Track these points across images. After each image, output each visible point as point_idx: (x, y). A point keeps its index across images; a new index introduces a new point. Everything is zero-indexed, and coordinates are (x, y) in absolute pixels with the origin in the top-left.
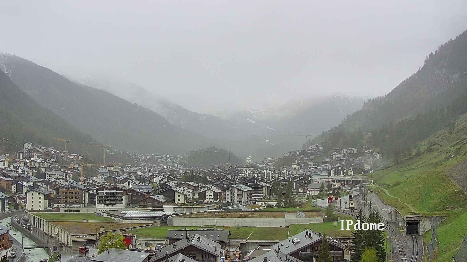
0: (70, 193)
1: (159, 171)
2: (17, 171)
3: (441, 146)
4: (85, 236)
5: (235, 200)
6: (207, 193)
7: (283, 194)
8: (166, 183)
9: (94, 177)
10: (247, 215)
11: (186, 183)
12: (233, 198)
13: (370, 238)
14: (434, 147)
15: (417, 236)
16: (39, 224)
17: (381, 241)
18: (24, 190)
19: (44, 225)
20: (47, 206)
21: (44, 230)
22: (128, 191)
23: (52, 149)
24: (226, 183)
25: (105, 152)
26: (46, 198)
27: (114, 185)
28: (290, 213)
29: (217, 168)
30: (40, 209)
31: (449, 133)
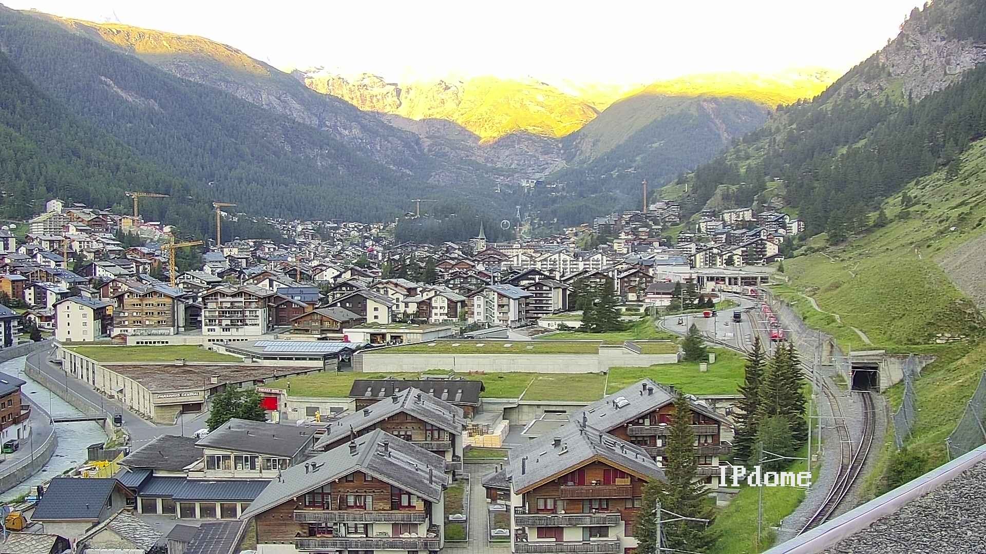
0: (146, 305)
1: (333, 256)
2: (35, 260)
3: (929, 206)
4: (181, 394)
5: (493, 317)
6: (436, 301)
7: (595, 304)
8: (349, 282)
9: (197, 271)
10: (519, 349)
11: (391, 282)
12: (489, 312)
13: (775, 398)
14: (916, 208)
15: (874, 394)
16: (85, 371)
17: (799, 403)
18: (51, 299)
19: (93, 372)
20: (100, 333)
21: (94, 384)
22: (269, 300)
23: (107, 213)
24: (474, 281)
25: (218, 217)
26: (96, 315)
27: (239, 288)
28: (608, 345)
29: (456, 249)
30: (84, 340)
31: (946, 179)
